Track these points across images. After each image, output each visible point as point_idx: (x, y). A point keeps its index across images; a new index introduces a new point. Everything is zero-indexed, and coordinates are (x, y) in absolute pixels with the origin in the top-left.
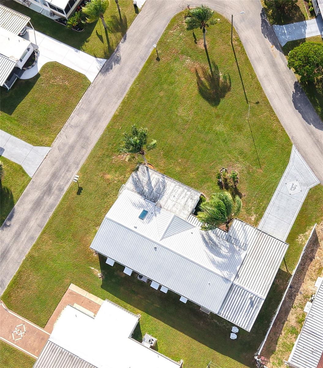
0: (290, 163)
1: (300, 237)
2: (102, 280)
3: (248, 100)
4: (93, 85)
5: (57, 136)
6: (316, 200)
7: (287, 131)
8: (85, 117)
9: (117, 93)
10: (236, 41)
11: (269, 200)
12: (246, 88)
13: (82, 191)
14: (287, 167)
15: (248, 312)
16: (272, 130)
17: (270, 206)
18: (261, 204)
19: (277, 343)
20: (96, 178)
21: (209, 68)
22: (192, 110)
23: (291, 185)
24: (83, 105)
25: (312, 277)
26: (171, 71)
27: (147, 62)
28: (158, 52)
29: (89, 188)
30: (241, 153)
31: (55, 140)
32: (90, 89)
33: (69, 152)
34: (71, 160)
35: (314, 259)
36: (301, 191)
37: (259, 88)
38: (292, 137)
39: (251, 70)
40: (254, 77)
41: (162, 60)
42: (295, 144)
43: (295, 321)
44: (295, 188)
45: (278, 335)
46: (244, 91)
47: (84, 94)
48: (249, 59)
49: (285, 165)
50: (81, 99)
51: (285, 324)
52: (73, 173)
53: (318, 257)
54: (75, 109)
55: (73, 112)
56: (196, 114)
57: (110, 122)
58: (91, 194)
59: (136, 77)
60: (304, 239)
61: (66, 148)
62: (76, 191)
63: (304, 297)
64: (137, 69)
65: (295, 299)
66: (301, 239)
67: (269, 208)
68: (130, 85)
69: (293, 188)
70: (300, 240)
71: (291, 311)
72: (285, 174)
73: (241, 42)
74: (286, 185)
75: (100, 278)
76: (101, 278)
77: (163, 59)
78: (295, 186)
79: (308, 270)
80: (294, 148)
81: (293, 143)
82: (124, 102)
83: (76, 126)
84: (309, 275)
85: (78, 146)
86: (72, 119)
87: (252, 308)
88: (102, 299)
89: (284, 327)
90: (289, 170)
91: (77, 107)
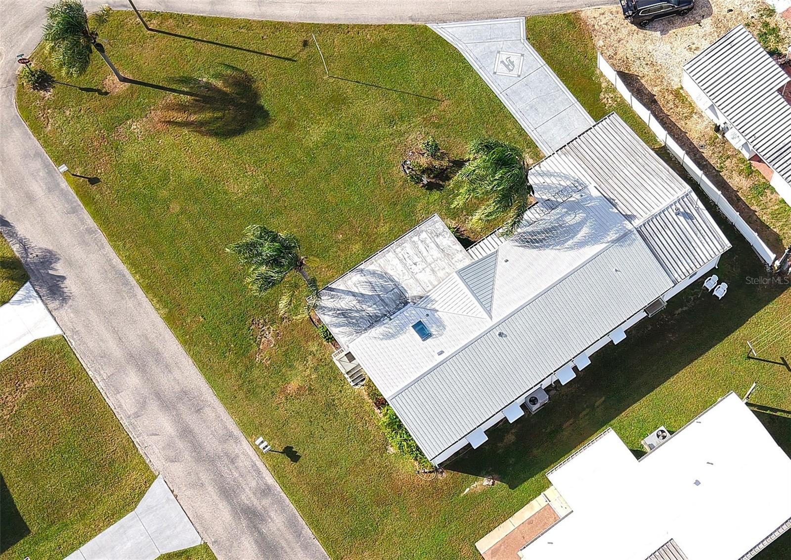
0: (460, 47)
1: (606, 99)
2: (499, 482)
3: (290, 56)
4: (68, 333)
5: (141, 452)
6: (552, 39)
7: (394, 22)
8: (132, 379)
9: (118, 292)
10: (150, 21)
11: (510, 117)
12: (262, 48)
13: (294, 450)
14: (464, 55)
16: (376, 46)
17: (521, 120)
20: (281, 411)
21: (176, 94)
22: (247, 166)
23: (501, 66)
24: (102, 372)
25: (684, 115)
26: (136, 169)
27: (86, 205)
28: (78, 174)
29: (296, 433)
30: (391, 121)
31: (147, 462)
32: (73, 344)
33: (191, 442)
34: (211, 445)
35: (655, 97)
36: (522, 55)
37: (278, 27)
38: (411, 18)
39: (230, 22)
40: (247, 24)
41: (100, 173)
42: (427, 21)
43: (744, 179)
44: (512, 63)
45: (755, 218)
46: (266, 55)
47: (80, 359)
48: (204, 15)
49: (458, 57)
50: (87, 370)
51: (742, 198)
52: (243, 453)
53: (656, 89)
54: (101, 391)
55: (107, 399)
56: (259, 162)
57: (175, 333)
58: (312, 435)
59: (105, 241)
60: (612, 96)
61: (180, 444)
62: (287, 460)
63: (711, 145)
64: (90, 231)
65: (707, 160)
66: (609, 100)
67: (524, 125)
68: (117, 261)
69: (509, 65)
71: (725, 178)
72: (476, 67)
73: (158, 13)
74: (497, 73)
75: (493, 484)
76: (496, 482)
77: (99, 171)
78: (508, 60)
80: (435, 27)
81: (423, 23)
82: (148, 289)
83: (143, 405)
84: (678, 118)
85: (191, 419)
86: (120, 406)
88: (536, 497)
89: (745, 201)
90: (472, 55)
91: (100, 385)
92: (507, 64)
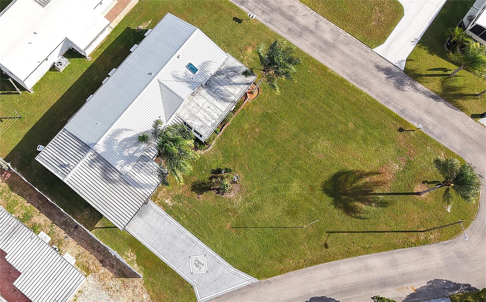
0: (233, 270)
1: (132, 256)
2: (135, 29)
3: (332, 235)
4: (369, 51)
5: (307, 7)
6: (176, 291)
7: (279, 276)
8: (328, 36)
9: (356, 75)
10: (426, 238)
11: (188, 227)
12: (351, 236)
13: (237, 22)
14: (228, 264)
15: (56, 160)
16: (285, 256)
17: (180, 227)
18: (184, 216)
19: (19, 195)
20: (251, 37)
21: (385, 192)
24: (344, 37)
26: (383, 142)
27: (397, 116)
28: (411, 132)
29: (239, 30)
31: (302, 4)
32: (364, 47)
33: (287, 16)
34: (276, 16)
35: (102, 265)
36: (192, 273)
37: (348, 254)
38: (270, 282)
40: (367, 250)
41: (400, 135)
42: (259, 284)
45: (27, 198)
46: (346, 232)
47: (357, 40)
48: (395, 250)
50: (351, 36)
51: (37, 209)
52: (260, 16)
53: (102, 271)
54: (339, 28)
55: (335, 25)
56: (319, 162)
57: (318, 62)
58: (232, 31)
59: (377, 99)
60: (129, 259)
61: (291, 13)
62: (238, 17)
64: (388, 103)
65: (61, 228)
66: (130, 256)
67: (177, 224)
68: (365, 91)
69: (198, 264)
70: (129, 254)
72: (218, 258)
73: (424, 245)
74: (204, 256)
75: (138, 27)
76: (137, 29)
78: (200, 267)
79: (90, 254)
80: (253, 280)
81: (261, 281)
82: (342, 80)
83: (317, 26)
85: (291, 25)
86: (327, 24)
87: (58, 165)
88: (116, 27)
89: (35, 208)
90: (223, 265)
91: (341, 31)
92: (199, 264)
